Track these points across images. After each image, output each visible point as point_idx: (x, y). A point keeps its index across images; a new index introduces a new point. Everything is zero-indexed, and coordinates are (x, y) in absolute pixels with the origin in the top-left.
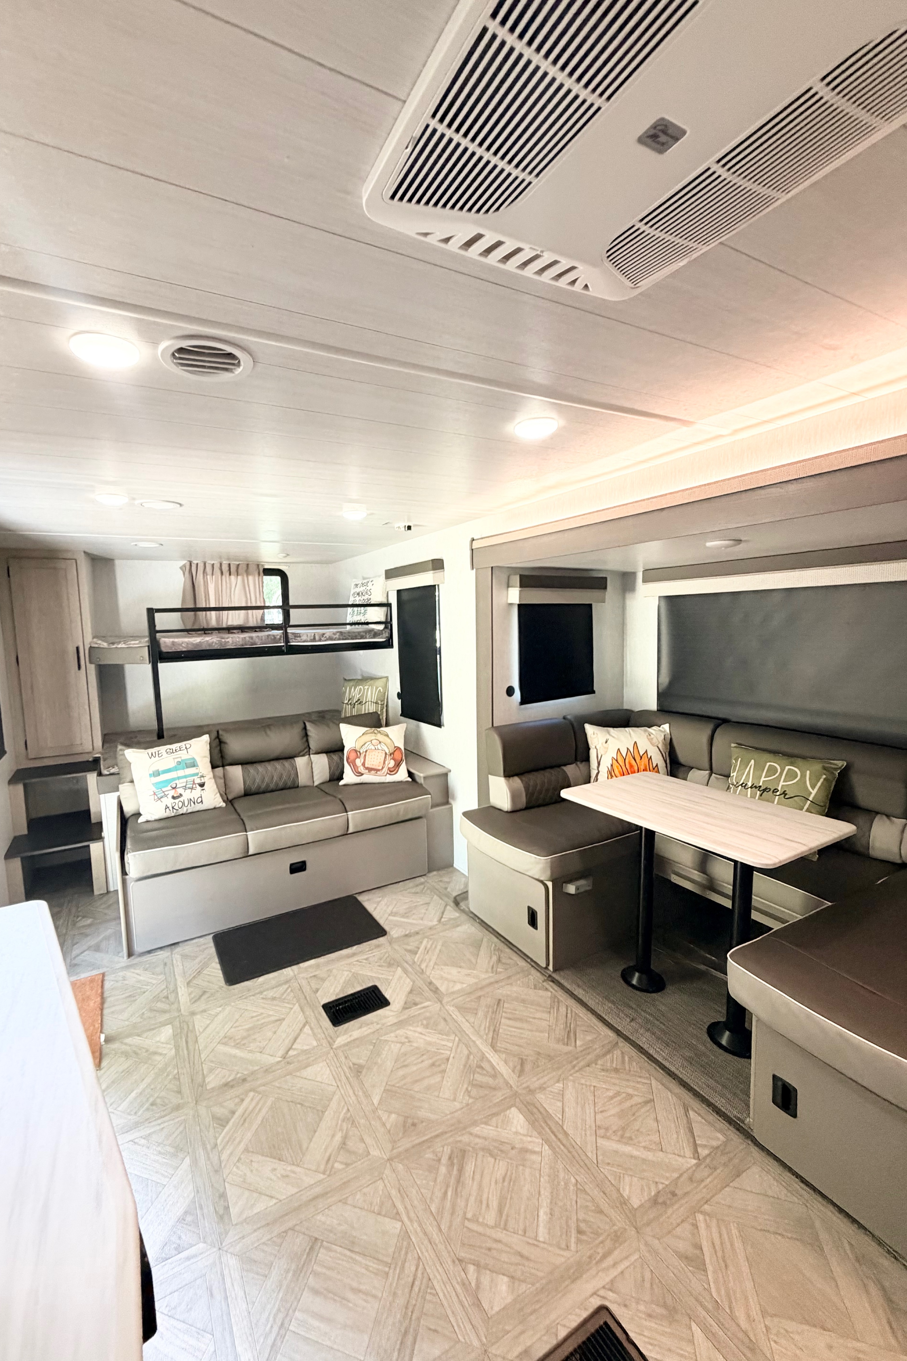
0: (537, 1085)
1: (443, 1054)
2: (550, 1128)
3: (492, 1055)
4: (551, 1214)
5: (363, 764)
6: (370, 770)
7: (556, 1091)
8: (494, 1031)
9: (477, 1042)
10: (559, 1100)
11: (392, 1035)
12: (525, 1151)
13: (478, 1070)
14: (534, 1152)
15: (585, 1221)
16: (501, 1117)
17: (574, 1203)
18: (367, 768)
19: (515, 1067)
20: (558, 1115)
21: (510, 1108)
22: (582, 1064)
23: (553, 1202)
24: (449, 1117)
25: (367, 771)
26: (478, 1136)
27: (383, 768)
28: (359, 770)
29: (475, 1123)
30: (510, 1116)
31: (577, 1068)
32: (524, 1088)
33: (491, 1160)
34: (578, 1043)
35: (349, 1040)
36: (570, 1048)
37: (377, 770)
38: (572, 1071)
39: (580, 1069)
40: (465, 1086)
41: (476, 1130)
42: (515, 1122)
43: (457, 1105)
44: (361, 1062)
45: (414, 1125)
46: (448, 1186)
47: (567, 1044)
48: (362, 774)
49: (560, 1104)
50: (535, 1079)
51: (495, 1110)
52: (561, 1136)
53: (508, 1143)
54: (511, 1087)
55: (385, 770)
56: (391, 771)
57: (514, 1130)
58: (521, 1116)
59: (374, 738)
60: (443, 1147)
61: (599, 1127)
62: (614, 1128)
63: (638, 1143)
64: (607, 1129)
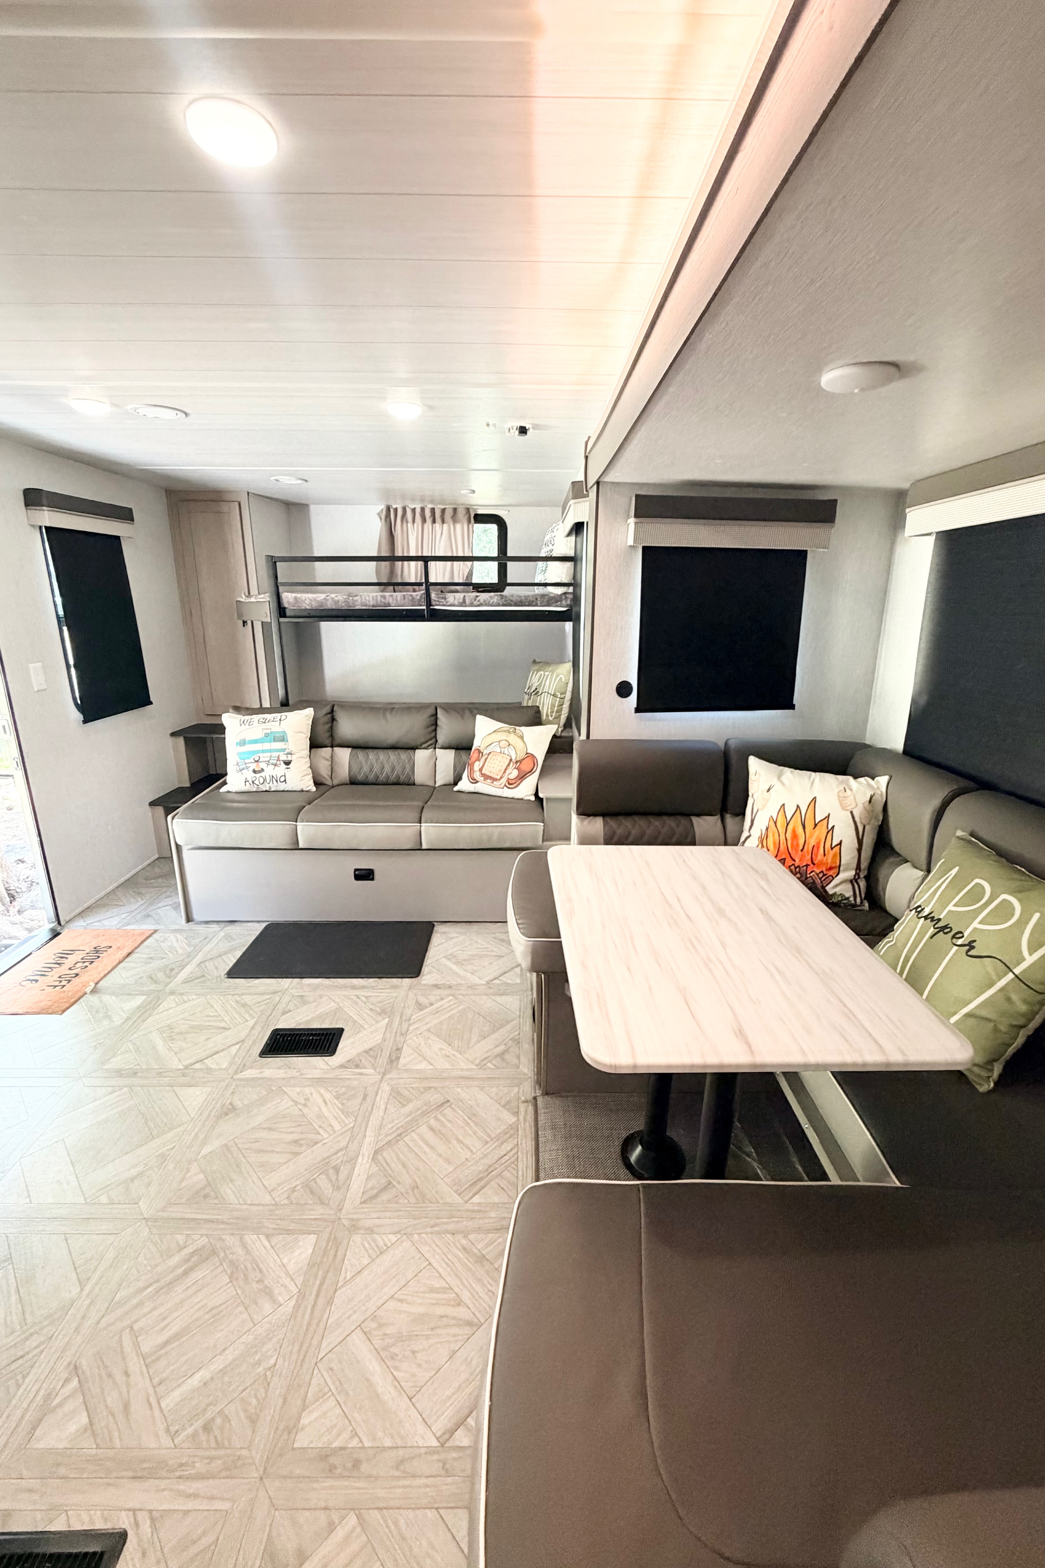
0: (368, 1223)
1: (319, 1134)
2: (321, 1285)
3: (365, 1161)
4: (205, 1384)
5: (481, 770)
6: (486, 777)
7: (381, 1243)
8: (400, 1135)
9: (367, 1139)
10: (370, 1257)
11: (298, 1089)
12: (268, 1293)
13: (331, 1171)
14: (273, 1300)
15: (227, 1419)
16: (290, 1238)
17: (241, 1388)
18: (483, 775)
19: (372, 1188)
20: (348, 1274)
21: (314, 1233)
22: (451, 1227)
23: (223, 1372)
24: (244, 1207)
25: (483, 778)
26: (244, 1246)
27: (501, 777)
28: (475, 777)
29: (258, 1230)
30: (301, 1243)
31: (437, 1229)
32: (352, 1220)
33: (226, 1279)
34: (476, 1199)
35: (255, 1076)
36: (458, 1199)
37: (494, 780)
38: (429, 1230)
39: (438, 1233)
40: (298, 1183)
41: (250, 1238)
42: (297, 1252)
43: (267, 1199)
44: (238, 1104)
45: (206, 1196)
46: (157, 1281)
47: (459, 1195)
48: (477, 782)
49: (366, 1261)
50: (374, 1215)
51: (292, 1226)
52: (321, 1301)
53: (261, 1271)
54: (341, 1210)
55: (504, 780)
56: (509, 784)
57: (285, 1261)
58: (310, 1251)
59: (504, 738)
60: (202, 1235)
61: (375, 1316)
62: (390, 1330)
63: (396, 1368)
64: (381, 1326)
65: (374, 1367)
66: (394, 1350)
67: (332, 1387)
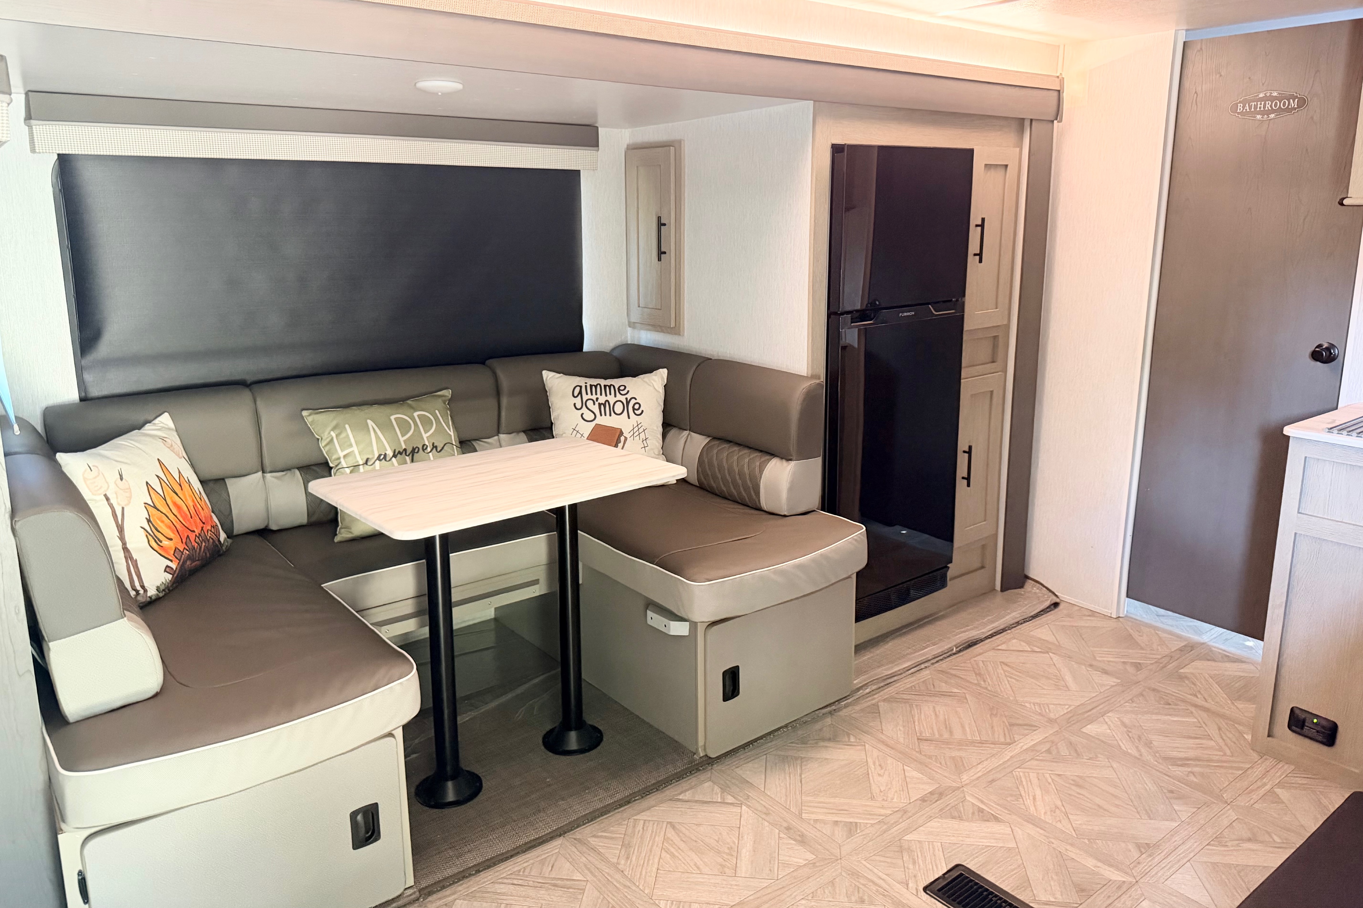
61: (721, 873)
62: (720, 860)
63: (734, 843)
64: (723, 866)
65: (745, 853)
66: (727, 851)
67: (777, 862)
